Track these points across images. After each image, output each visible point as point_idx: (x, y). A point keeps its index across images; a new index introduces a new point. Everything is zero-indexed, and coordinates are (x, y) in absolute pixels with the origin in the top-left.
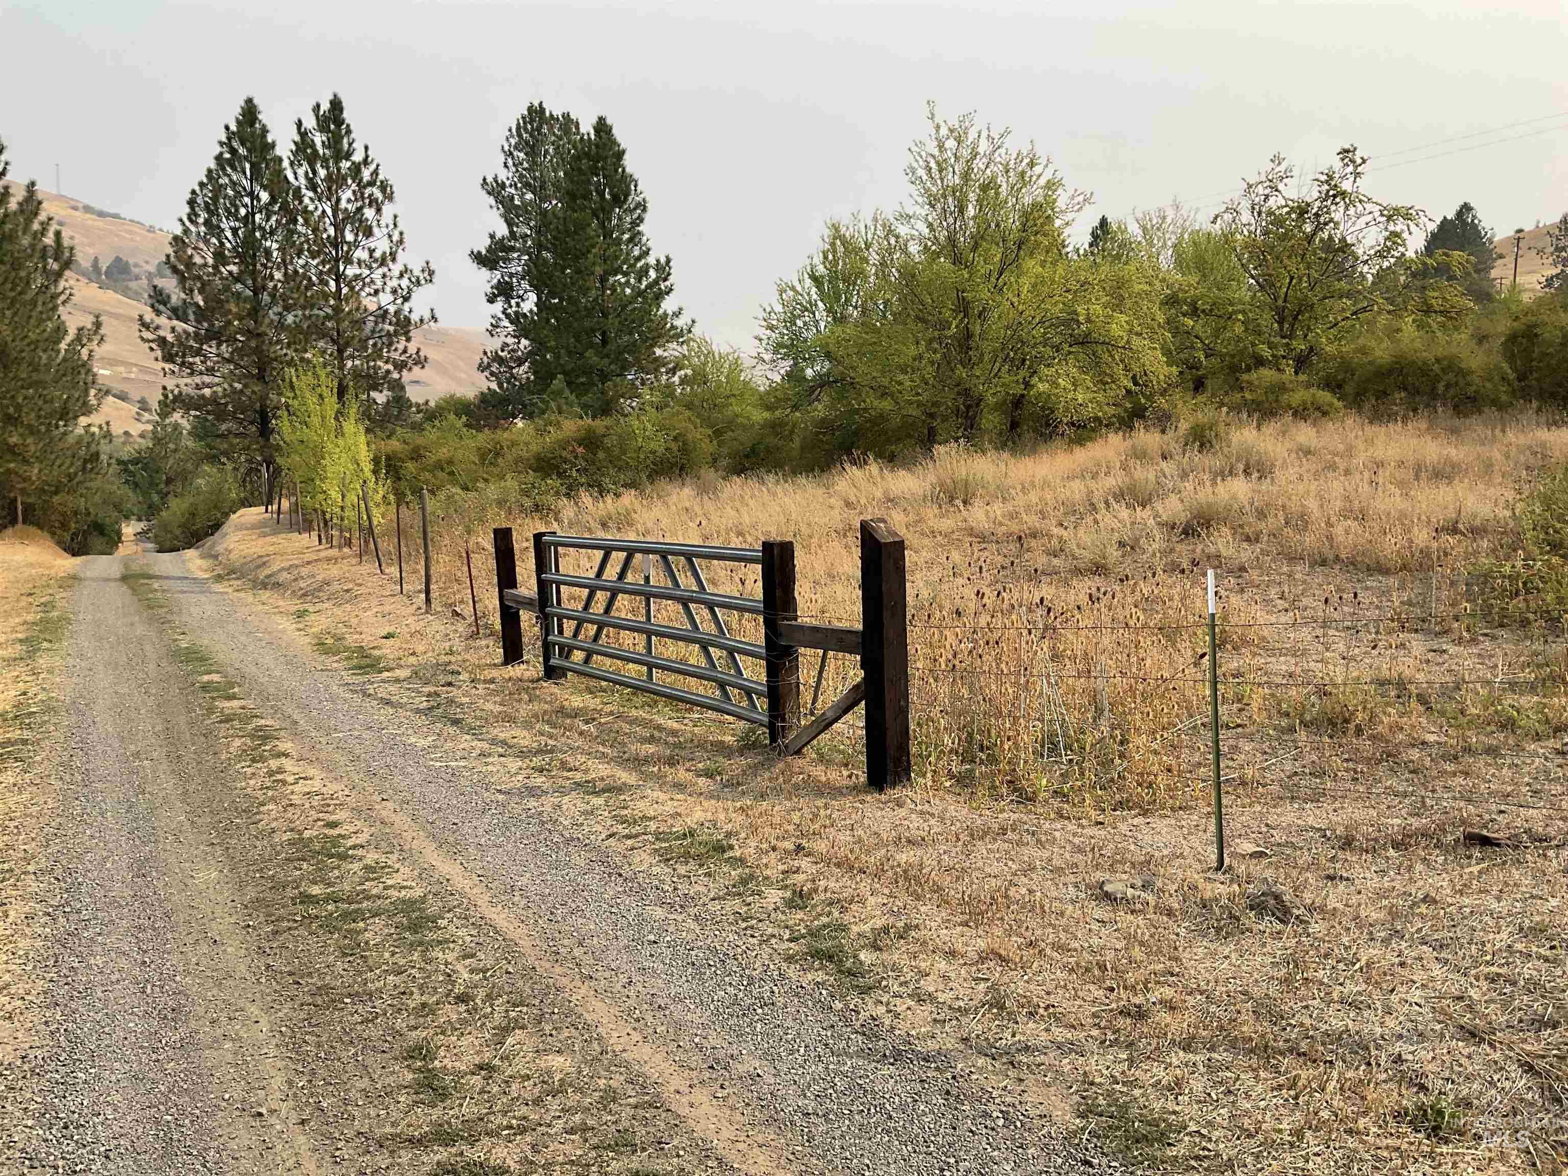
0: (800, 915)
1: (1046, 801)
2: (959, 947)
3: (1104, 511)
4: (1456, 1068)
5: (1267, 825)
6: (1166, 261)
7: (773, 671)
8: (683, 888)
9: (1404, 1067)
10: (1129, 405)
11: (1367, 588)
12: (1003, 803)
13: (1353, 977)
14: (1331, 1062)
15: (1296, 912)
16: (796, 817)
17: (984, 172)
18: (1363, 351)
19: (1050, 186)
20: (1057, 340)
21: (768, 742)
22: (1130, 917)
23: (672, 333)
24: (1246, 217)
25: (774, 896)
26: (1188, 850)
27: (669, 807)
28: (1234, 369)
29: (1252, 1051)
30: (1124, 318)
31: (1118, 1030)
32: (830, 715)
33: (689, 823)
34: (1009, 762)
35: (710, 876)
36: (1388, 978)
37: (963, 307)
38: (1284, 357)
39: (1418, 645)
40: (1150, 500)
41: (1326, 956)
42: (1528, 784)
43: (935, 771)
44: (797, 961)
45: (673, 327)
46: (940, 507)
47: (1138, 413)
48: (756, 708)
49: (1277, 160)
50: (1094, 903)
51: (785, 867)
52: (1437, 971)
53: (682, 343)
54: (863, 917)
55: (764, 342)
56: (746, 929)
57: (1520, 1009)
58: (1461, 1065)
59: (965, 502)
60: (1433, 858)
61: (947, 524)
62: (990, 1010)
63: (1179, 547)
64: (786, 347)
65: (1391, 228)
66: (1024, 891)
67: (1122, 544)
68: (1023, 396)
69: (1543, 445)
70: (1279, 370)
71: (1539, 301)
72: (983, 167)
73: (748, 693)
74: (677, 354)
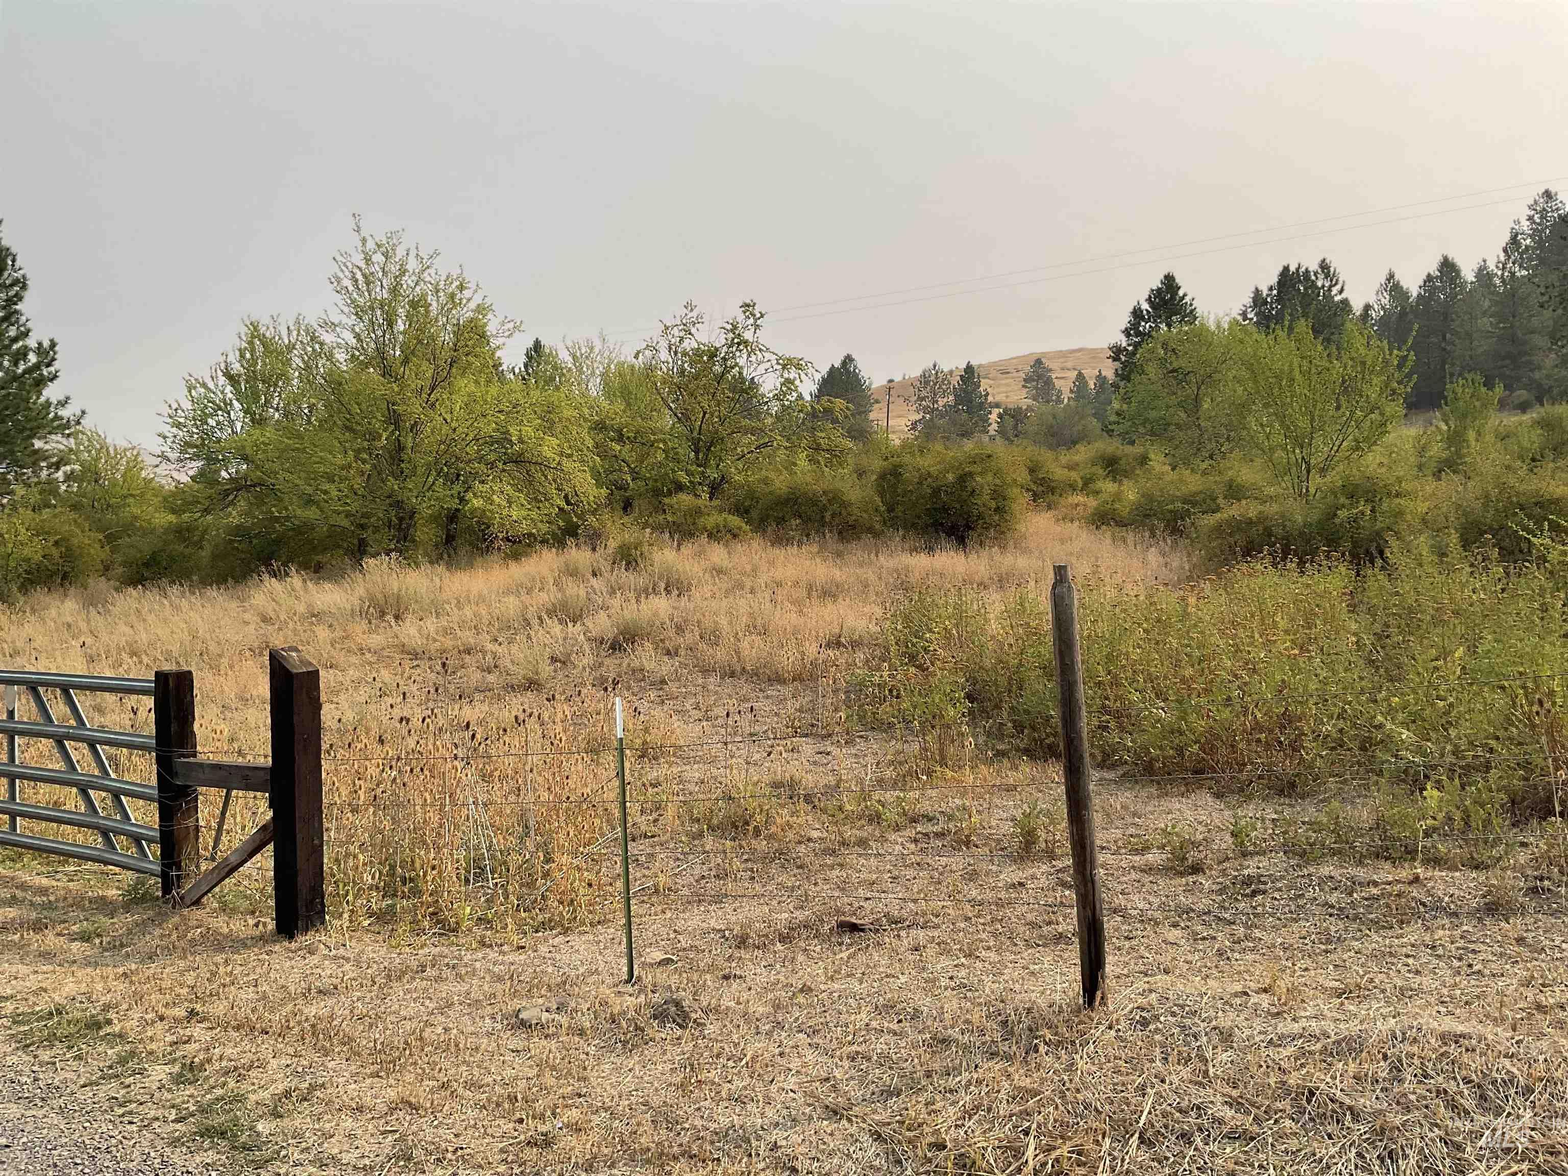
0: (191, 1090)
1: (470, 930)
2: (368, 1101)
3: (537, 627)
4: (822, 1147)
5: (675, 931)
6: (595, 388)
7: (166, 814)
8: (45, 1077)
9: (779, 1153)
10: (561, 523)
11: (768, 697)
12: (424, 937)
13: (740, 1072)
14: (718, 1160)
15: (694, 1016)
16: (190, 979)
17: (413, 289)
18: (766, 481)
19: (480, 309)
20: (491, 457)
21: (160, 894)
22: (544, 1042)
23: (56, 424)
24: (664, 355)
25: (159, 1073)
26: (602, 965)
27: (32, 982)
28: (657, 493)
29: (648, 1161)
30: (555, 442)
31: (524, 1163)
32: (234, 860)
33: (57, 998)
34: (431, 895)
35: (81, 1059)
36: (770, 1069)
37: (394, 420)
38: (700, 484)
39: (808, 747)
40: (581, 616)
41: (718, 1056)
42: (889, 871)
43: (352, 911)
44: (183, 1144)
45: (57, 417)
46: (370, 623)
47: (571, 531)
48: (146, 856)
49: (690, 306)
50: (509, 1033)
51: (174, 1038)
52: (810, 1056)
53: (69, 435)
54: (262, 1083)
55: (169, 441)
56: (123, 1115)
57: (873, 1082)
58: (825, 1143)
59: (397, 617)
60: (812, 948)
61: (376, 640)
62: (396, 1163)
63: (607, 661)
64: (196, 447)
65: (786, 375)
66: (440, 1030)
67: (554, 660)
68: (457, 510)
69: (907, 568)
70: (696, 495)
71: (905, 445)
72: (413, 285)
73: (137, 840)
74: (62, 447)
